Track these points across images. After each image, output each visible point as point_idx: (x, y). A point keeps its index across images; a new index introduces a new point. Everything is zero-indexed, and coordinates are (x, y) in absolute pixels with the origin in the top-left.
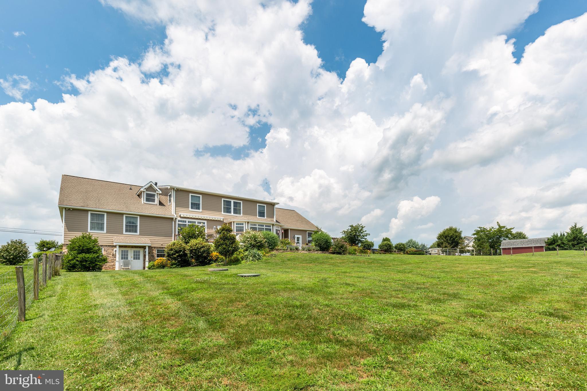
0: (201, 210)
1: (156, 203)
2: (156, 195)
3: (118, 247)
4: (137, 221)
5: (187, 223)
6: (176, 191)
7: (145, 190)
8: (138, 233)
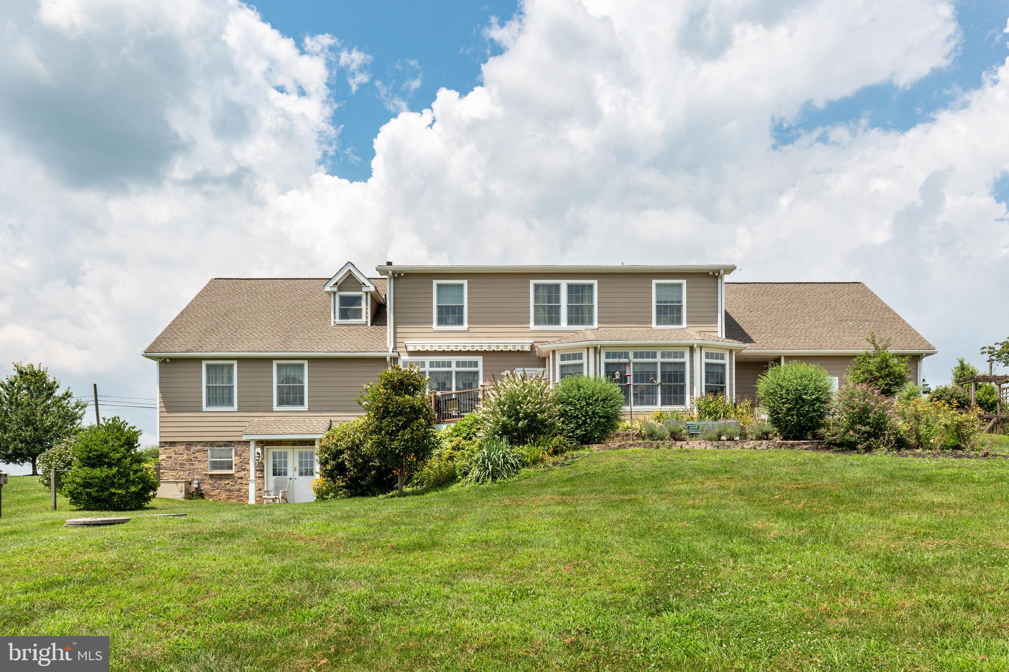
0: (465, 326)
1: (364, 320)
2: (364, 297)
3: (252, 444)
4: (303, 376)
5: (427, 369)
6: (395, 278)
7: (335, 289)
8: (306, 407)
